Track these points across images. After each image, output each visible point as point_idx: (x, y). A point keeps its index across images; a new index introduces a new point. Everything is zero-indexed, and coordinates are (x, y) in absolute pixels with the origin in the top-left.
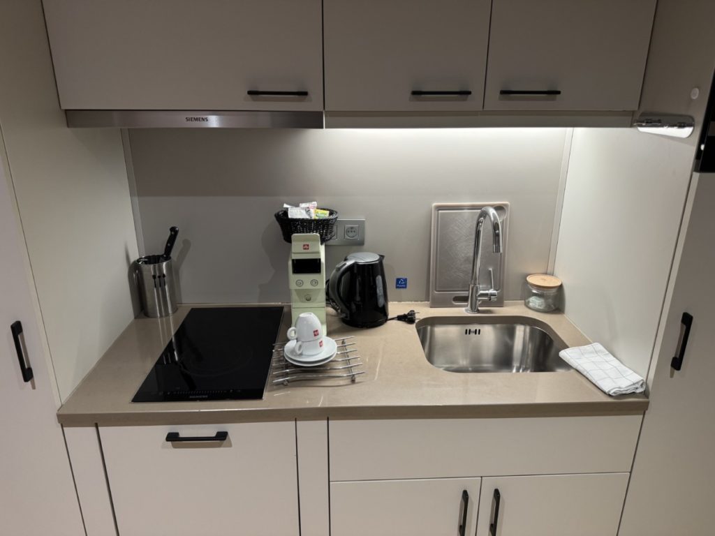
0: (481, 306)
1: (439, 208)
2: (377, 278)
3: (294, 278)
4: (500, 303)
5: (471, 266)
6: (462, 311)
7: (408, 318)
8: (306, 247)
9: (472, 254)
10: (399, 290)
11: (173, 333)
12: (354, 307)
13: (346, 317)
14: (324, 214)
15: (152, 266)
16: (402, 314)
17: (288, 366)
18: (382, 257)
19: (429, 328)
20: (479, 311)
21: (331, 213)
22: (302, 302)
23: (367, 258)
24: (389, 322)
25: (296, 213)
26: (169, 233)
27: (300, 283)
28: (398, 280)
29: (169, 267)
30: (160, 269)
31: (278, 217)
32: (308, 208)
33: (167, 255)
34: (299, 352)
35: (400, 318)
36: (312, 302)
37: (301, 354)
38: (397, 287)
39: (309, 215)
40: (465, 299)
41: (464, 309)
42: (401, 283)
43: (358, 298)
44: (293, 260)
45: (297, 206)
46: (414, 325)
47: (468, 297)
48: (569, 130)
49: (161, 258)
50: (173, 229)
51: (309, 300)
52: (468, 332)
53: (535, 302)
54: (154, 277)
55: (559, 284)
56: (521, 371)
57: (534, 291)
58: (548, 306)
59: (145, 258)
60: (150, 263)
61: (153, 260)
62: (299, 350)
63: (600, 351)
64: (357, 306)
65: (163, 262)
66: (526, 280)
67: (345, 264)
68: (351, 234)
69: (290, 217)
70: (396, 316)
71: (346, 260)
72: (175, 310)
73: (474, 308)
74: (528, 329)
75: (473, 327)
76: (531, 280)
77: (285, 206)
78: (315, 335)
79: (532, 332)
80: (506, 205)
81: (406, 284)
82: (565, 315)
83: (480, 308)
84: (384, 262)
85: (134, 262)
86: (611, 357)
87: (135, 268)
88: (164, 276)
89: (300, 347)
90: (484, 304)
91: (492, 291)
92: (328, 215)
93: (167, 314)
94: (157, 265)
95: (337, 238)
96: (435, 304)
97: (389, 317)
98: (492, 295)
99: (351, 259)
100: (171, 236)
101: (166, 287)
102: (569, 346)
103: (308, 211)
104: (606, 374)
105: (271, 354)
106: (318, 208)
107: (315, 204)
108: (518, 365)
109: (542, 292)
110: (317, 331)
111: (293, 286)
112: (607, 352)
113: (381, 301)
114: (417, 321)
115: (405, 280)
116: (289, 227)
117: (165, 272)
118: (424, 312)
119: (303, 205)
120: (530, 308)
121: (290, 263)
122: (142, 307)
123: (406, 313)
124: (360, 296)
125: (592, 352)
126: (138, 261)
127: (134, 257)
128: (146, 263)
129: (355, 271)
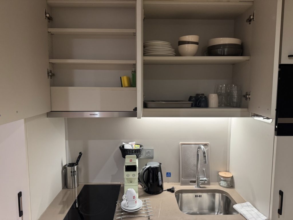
0: (201, 185)
1: (182, 144)
2: (159, 173)
3: (126, 173)
4: (209, 184)
5: (196, 168)
6: (193, 187)
7: (171, 190)
8: (131, 161)
9: (196, 163)
10: (168, 177)
11: (77, 197)
12: (149, 185)
13: (146, 190)
14: (138, 147)
15: (71, 168)
16: (169, 188)
17: (123, 211)
18: (160, 164)
19: (180, 194)
20: (200, 187)
21: (141, 147)
22: (129, 183)
23: (154, 164)
24: (164, 192)
25: (127, 147)
27: (128, 175)
28: (167, 173)
29: (77, 168)
30: (74, 169)
31: (120, 148)
32: (132, 144)
33: (77, 164)
34: (127, 206)
35: (168, 190)
36: (133, 183)
37: (128, 206)
38: (167, 176)
39: (132, 147)
40: (194, 182)
41: (194, 186)
42: (169, 175)
43: (151, 181)
44: (126, 166)
45: (128, 143)
46: (174, 193)
47: (196, 181)
48: (230, 118)
49: (75, 164)
50: (80, 153)
51: (131, 182)
52: (196, 196)
53: (223, 183)
54: (71, 172)
55: (231, 176)
56: (219, 213)
57: (222, 179)
58: (228, 185)
59: (69, 164)
60: (70, 167)
61: (72, 165)
62: (127, 204)
63: (250, 206)
64: (151, 185)
65: (75, 166)
66: (219, 175)
67: (146, 167)
68: (148, 154)
69: (125, 148)
70: (166, 189)
71: (146, 165)
72: (78, 185)
73: (198, 186)
74: (220, 194)
75: (198, 194)
76: (220, 174)
77: (123, 143)
78: (134, 198)
79: (222, 196)
80: (208, 144)
81: (170, 175)
82: (235, 189)
83: (201, 186)
84: (161, 166)
85: (64, 166)
86: (255, 209)
87: (64, 168)
88: (75, 171)
89: (128, 203)
90: (202, 184)
91: (205, 179)
92: (139, 147)
93: (75, 187)
94: (73, 167)
95: (143, 155)
96: (183, 184)
97: (164, 190)
99: (148, 165)
100: (79, 155)
101: (76, 176)
102: (237, 203)
103: (132, 145)
104: (253, 216)
106: (136, 144)
107: (134, 142)
108: (218, 211)
109: (225, 179)
110: (134, 196)
111: (125, 177)
112: (253, 206)
113: (160, 183)
114: (175, 192)
115: (170, 173)
116: (125, 152)
117: (75, 170)
118: (178, 187)
119: (130, 143)
120: (221, 186)
121: (125, 167)
122: (65, 184)
123: (171, 188)
124: (152, 180)
125: (246, 206)
126: (66, 165)
127: (64, 164)
128: (69, 166)
129: (150, 170)
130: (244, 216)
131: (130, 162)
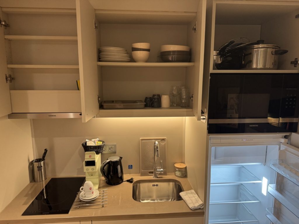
0: (158, 175)
1: (142, 140)
2: (118, 166)
3: (86, 168)
4: (165, 173)
5: (154, 160)
6: (151, 177)
7: (130, 181)
8: (90, 156)
9: (154, 156)
10: (129, 169)
11: (44, 186)
12: (110, 177)
13: (107, 181)
14: (100, 143)
15: (38, 163)
16: (128, 179)
17: (81, 201)
18: (121, 158)
19: (138, 184)
20: (157, 177)
22: (90, 176)
23: (115, 159)
24: (123, 182)
25: (90, 143)
26: (44, 151)
27: (87, 170)
28: (129, 166)
29: (44, 164)
30: (41, 164)
31: (83, 145)
32: (95, 141)
33: (43, 159)
34: (84, 196)
35: (128, 181)
36: (94, 176)
37: (85, 197)
40: (152, 173)
41: (152, 176)
42: (130, 167)
43: (111, 173)
44: (86, 161)
45: (91, 140)
46: (132, 184)
47: (153, 172)
49: (41, 160)
50: (46, 150)
51: (92, 175)
52: (154, 185)
53: (178, 173)
54: (38, 167)
55: (185, 167)
56: (173, 200)
57: (177, 170)
58: (182, 174)
59: (36, 160)
60: (37, 162)
61: (38, 160)
62: (84, 195)
63: (193, 193)
64: (112, 177)
65: (42, 161)
66: (175, 166)
67: (106, 162)
68: (111, 149)
69: (87, 145)
70: (126, 180)
71: (107, 159)
72: (46, 179)
73: (156, 176)
74: (174, 183)
75: (155, 183)
77: (87, 140)
78: (90, 189)
79: (175, 184)
80: (165, 139)
81: (132, 167)
82: (188, 179)
83: (158, 176)
85: (31, 162)
86: (197, 195)
87: (31, 164)
88: (42, 166)
89: (85, 194)
90: (160, 174)
91: (162, 170)
92: (102, 143)
93: (42, 181)
94: (39, 163)
95: (106, 151)
96: (143, 174)
97: (124, 180)
98: (162, 171)
99: (109, 160)
100: (45, 152)
101: (43, 170)
102: (184, 190)
103: (94, 142)
104: (192, 202)
105: (76, 196)
106: (99, 141)
107: (98, 139)
108: (172, 198)
109: (180, 169)
110: (91, 188)
111: (85, 171)
112: (195, 193)
113: (120, 175)
114: (134, 182)
115: (132, 166)
116: (87, 148)
117: (42, 165)
118: (137, 178)
119: (93, 140)
120: (176, 176)
121: (84, 162)
122: (33, 178)
123: (130, 179)
124: (112, 172)
125: (190, 193)
126: (33, 161)
127: (32, 159)
128: (36, 162)
129: (110, 163)
130: (185, 201)
131: (90, 158)
